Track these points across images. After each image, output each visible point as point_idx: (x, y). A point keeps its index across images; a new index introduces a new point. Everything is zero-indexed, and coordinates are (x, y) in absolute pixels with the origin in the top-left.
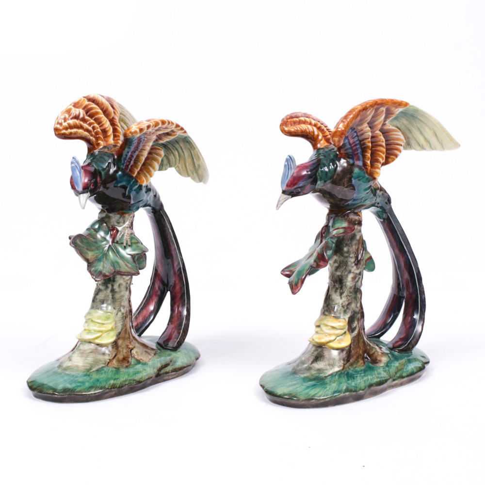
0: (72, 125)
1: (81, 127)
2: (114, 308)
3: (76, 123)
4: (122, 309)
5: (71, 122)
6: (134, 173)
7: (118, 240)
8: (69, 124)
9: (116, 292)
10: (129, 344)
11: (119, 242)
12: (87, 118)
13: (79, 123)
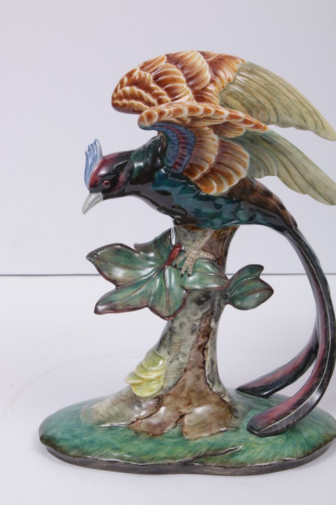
4: (180, 356)
5: (127, 89)
8: (124, 92)
11: (178, 267)
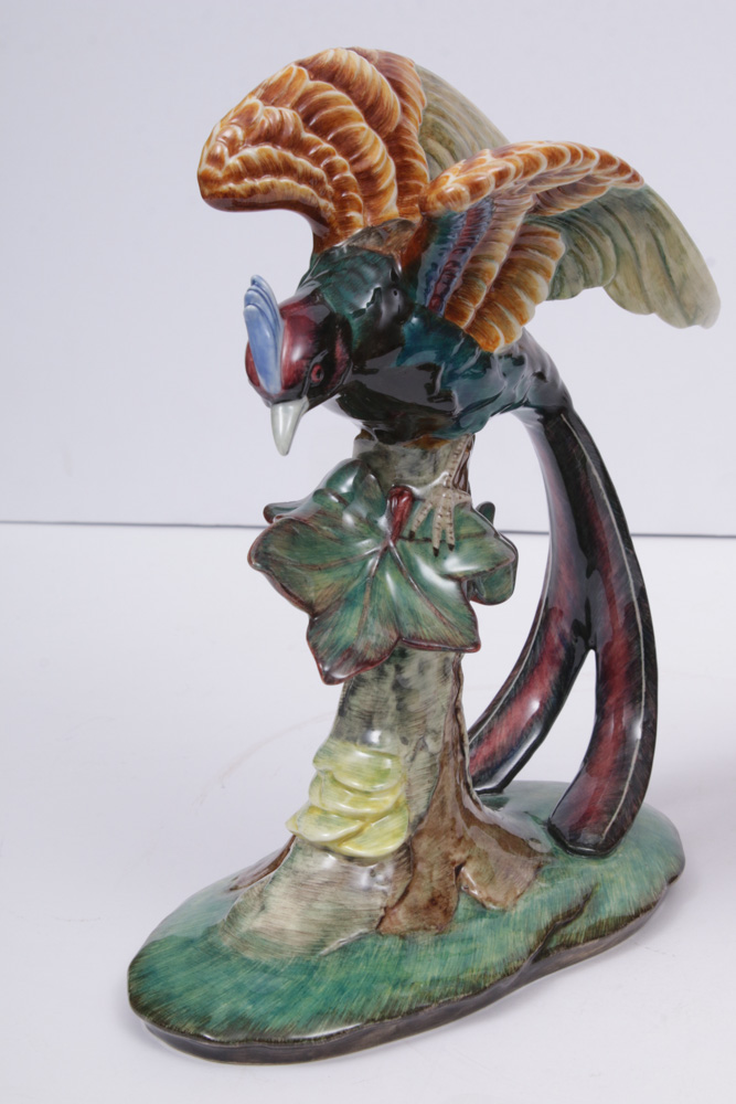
0: (257, 162)
1: (287, 169)
2: (405, 741)
3: (270, 157)
4: (429, 740)
5: (252, 152)
6: (463, 316)
7: (414, 529)
8: (245, 161)
9: (410, 690)
10: (452, 850)
11: (419, 536)
12: (307, 135)
13: (281, 156)
